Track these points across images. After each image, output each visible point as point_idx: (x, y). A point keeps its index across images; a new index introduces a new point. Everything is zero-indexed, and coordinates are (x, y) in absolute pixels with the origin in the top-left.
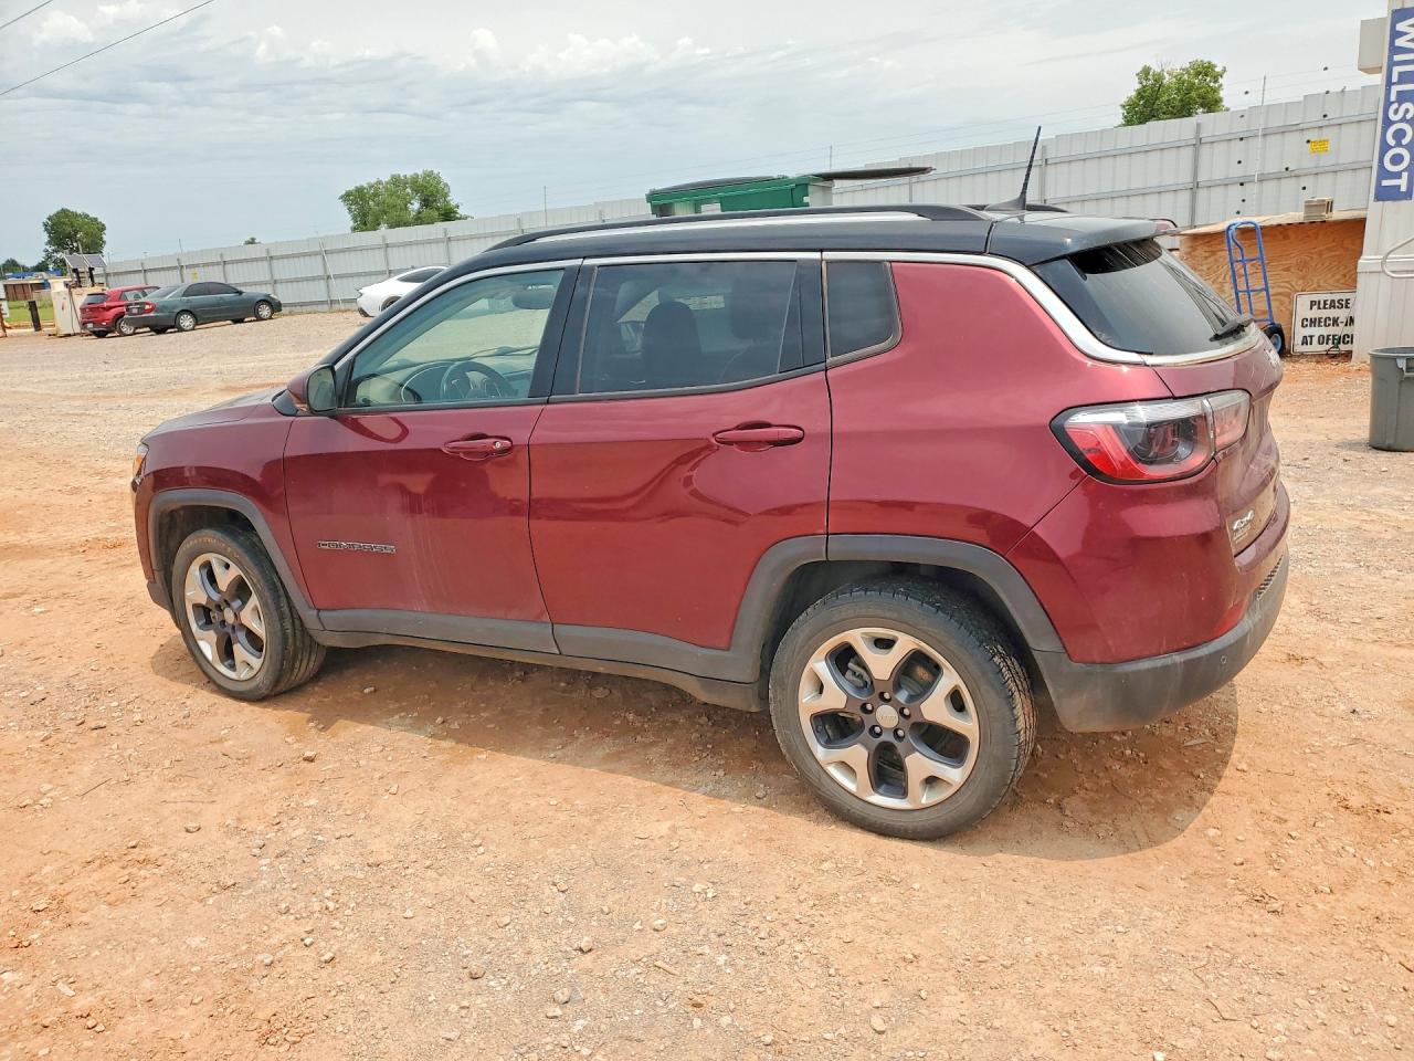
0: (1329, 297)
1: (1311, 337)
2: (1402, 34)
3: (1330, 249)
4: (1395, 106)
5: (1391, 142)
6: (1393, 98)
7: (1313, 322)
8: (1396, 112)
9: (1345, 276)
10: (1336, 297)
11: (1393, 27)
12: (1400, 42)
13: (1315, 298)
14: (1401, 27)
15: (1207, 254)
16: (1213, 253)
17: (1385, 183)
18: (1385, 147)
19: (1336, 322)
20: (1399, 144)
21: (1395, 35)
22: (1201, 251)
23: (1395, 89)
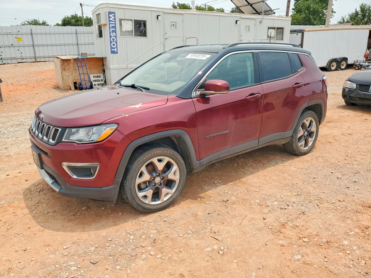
0: (97, 75)
1: (96, 84)
2: (111, 17)
3: (94, 64)
4: (112, 33)
5: (112, 41)
6: (111, 31)
7: (95, 81)
8: (112, 34)
9: (98, 70)
10: (98, 75)
11: (109, 16)
12: (111, 19)
13: (94, 75)
14: (110, 16)
15: (67, 65)
16: (69, 64)
17: (112, 50)
18: (111, 42)
19: (99, 81)
20: (114, 42)
21: (110, 17)
22: (66, 64)
23: (111, 29)
